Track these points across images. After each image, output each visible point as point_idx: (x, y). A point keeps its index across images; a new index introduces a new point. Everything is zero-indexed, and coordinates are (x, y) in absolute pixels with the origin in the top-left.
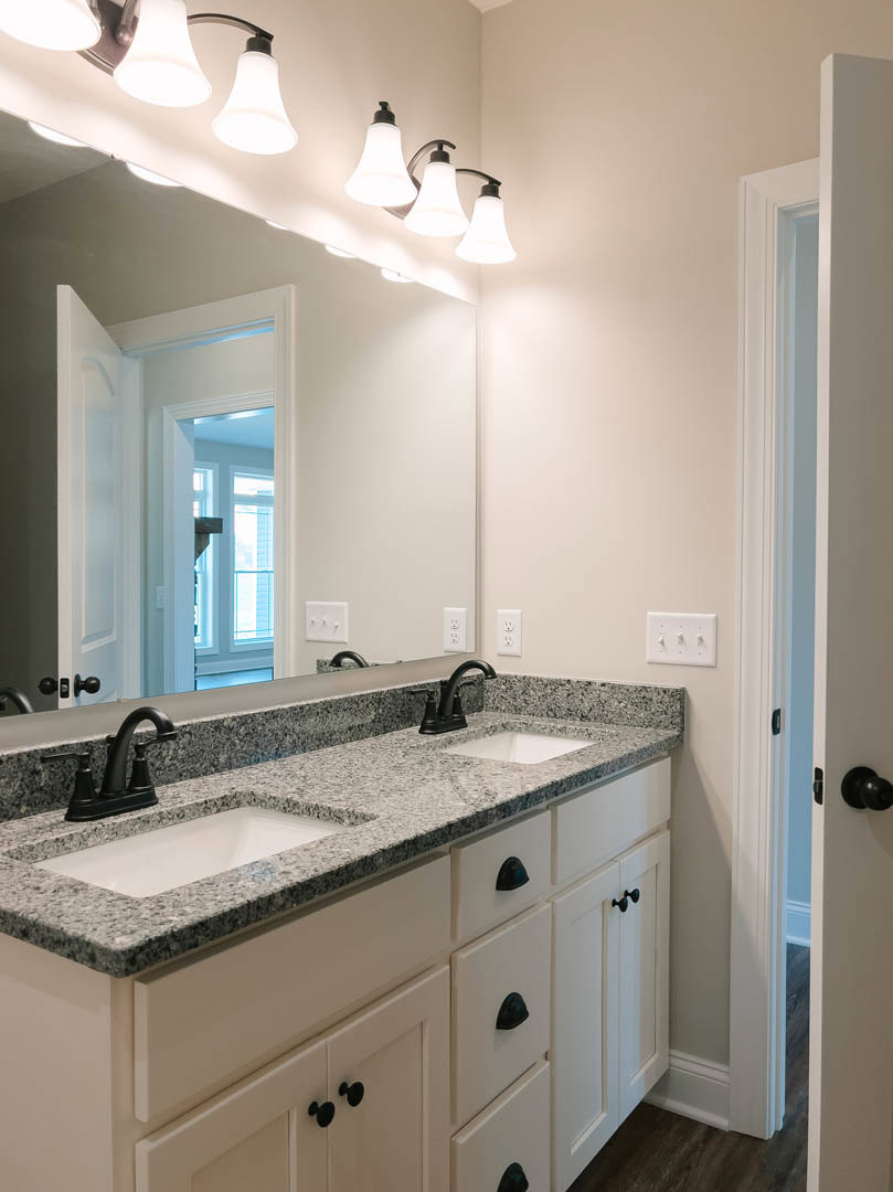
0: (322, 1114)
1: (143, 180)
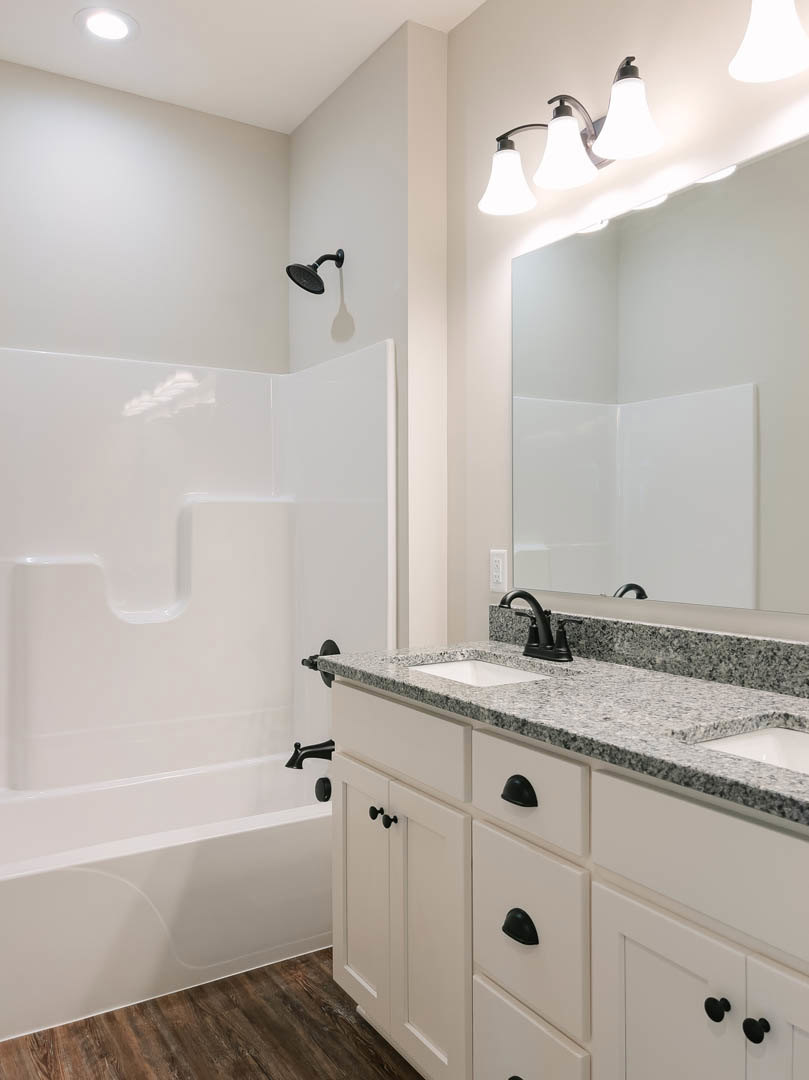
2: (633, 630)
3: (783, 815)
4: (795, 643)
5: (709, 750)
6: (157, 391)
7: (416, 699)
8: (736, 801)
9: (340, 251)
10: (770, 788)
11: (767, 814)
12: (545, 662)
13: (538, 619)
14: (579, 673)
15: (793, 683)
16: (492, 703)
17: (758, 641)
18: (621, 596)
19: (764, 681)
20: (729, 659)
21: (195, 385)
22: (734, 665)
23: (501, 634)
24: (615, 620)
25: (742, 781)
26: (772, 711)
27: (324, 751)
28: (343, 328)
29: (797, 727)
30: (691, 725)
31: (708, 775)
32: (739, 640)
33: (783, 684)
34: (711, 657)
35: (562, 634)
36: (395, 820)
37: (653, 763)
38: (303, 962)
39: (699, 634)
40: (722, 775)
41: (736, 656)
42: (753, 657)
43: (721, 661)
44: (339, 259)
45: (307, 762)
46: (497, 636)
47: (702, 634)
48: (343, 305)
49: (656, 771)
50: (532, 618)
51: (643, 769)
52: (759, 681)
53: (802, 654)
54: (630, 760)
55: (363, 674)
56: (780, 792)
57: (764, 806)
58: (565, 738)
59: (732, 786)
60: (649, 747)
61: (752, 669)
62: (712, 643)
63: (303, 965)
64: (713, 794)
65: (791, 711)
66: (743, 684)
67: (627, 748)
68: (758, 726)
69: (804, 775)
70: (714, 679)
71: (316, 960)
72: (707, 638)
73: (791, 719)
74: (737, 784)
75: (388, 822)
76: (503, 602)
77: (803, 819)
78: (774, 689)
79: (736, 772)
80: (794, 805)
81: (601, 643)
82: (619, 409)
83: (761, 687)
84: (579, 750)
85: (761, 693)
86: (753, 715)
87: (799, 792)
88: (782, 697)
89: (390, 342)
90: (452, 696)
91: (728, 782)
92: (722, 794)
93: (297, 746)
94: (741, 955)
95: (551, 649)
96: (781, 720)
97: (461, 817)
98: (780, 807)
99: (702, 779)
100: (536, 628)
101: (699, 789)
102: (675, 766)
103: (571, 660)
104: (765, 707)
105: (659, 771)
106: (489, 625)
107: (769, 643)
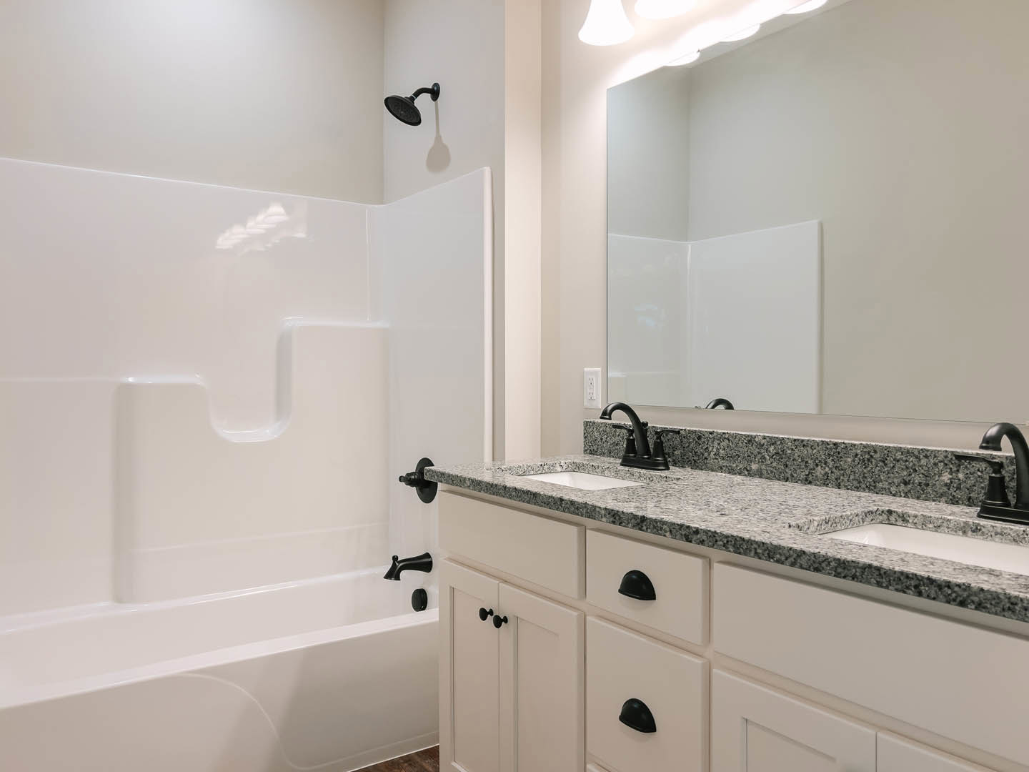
0: (484, 614)
1: (801, 14)
2: (728, 439)
3: (920, 594)
4: (891, 445)
5: (832, 539)
6: (250, 224)
7: (529, 502)
8: (869, 583)
9: (436, 85)
10: (905, 569)
11: (901, 594)
12: (643, 471)
13: (636, 431)
14: (678, 479)
15: (890, 484)
16: (607, 503)
17: (855, 445)
18: (713, 407)
19: (860, 482)
20: (825, 464)
21: (284, 218)
22: (830, 469)
23: (595, 448)
24: (711, 430)
25: (875, 564)
26: (876, 508)
27: (423, 563)
28: (439, 159)
29: (900, 523)
30: (805, 520)
31: (839, 560)
32: (835, 444)
33: (880, 485)
34: (806, 462)
35: (659, 445)
36: (505, 620)
37: (780, 551)
38: (406, 762)
39: (795, 440)
40: (854, 559)
41: (833, 460)
42: (849, 460)
43: (817, 465)
44: (434, 92)
45: (404, 574)
46: (592, 448)
47: (798, 440)
48: (438, 138)
49: (783, 558)
50: (629, 430)
51: (770, 557)
52: (855, 483)
53: (899, 456)
54: (756, 549)
55: (473, 481)
56: (915, 572)
57: (899, 587)
58: (686, 532)
59: (865, 568)
60: (774, 537)
61: (848, 472)
62: (809, 449)
63: (406, 764)
64: (844, 577)
65: (893, 507)
66: (839, 486)
67: (753, 538)
68: (863, 522)
69: (932, 558)
70: (810, 483)
71: (419, 760)
72: (803, 444)
73: (894, 514)
74: (870, 566)
75: (499, 622)
76: (605, 413)
77: (941, 597)
78: (870, 490)
79: (866, 556)
80: (932, 584)
81: (696, 453)
82: (690, 245)
83: (857, 488)
84: (702, 542)
85: (858, 493)
86: (859, 511)
87: (934, 572)
88: (879, 496)
89: (487, 171)
90: (566, 497)
91: (860, 565)
92: (854, 577)
93: (395, 558)
94: (871, 732)
95: (648, 458)
96: (885, 516)
97: (575, 614)
98: (916, 587)
99: (833, 564)
100: (634, 440)
101: (829, 574)
102: (804, 552)
103: (668, 469)
104: (867, 505)
105: (787, 559)
106: (583, 439)
107: (865, 447)
